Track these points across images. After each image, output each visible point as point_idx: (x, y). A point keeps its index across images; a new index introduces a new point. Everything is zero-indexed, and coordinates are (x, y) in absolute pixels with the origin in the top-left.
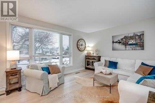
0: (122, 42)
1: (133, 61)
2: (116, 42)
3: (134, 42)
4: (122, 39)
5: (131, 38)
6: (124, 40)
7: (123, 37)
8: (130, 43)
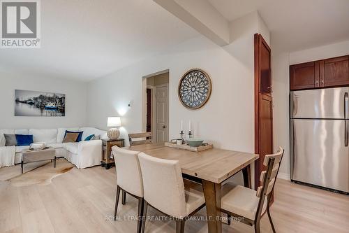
0: (36, 103)
1: (55, 130)
2: (25, 102)
3: (54, 106)
4: (36, 99)
5: (50, 99)
6: (40, 101)
7: (37, 96)
8: (48, 106)
